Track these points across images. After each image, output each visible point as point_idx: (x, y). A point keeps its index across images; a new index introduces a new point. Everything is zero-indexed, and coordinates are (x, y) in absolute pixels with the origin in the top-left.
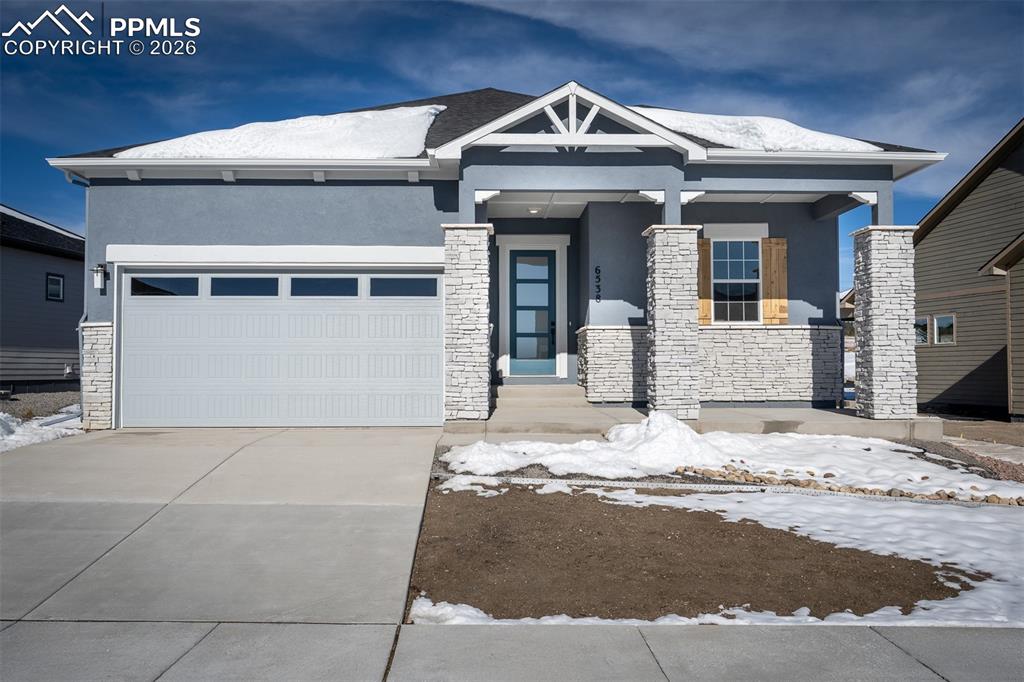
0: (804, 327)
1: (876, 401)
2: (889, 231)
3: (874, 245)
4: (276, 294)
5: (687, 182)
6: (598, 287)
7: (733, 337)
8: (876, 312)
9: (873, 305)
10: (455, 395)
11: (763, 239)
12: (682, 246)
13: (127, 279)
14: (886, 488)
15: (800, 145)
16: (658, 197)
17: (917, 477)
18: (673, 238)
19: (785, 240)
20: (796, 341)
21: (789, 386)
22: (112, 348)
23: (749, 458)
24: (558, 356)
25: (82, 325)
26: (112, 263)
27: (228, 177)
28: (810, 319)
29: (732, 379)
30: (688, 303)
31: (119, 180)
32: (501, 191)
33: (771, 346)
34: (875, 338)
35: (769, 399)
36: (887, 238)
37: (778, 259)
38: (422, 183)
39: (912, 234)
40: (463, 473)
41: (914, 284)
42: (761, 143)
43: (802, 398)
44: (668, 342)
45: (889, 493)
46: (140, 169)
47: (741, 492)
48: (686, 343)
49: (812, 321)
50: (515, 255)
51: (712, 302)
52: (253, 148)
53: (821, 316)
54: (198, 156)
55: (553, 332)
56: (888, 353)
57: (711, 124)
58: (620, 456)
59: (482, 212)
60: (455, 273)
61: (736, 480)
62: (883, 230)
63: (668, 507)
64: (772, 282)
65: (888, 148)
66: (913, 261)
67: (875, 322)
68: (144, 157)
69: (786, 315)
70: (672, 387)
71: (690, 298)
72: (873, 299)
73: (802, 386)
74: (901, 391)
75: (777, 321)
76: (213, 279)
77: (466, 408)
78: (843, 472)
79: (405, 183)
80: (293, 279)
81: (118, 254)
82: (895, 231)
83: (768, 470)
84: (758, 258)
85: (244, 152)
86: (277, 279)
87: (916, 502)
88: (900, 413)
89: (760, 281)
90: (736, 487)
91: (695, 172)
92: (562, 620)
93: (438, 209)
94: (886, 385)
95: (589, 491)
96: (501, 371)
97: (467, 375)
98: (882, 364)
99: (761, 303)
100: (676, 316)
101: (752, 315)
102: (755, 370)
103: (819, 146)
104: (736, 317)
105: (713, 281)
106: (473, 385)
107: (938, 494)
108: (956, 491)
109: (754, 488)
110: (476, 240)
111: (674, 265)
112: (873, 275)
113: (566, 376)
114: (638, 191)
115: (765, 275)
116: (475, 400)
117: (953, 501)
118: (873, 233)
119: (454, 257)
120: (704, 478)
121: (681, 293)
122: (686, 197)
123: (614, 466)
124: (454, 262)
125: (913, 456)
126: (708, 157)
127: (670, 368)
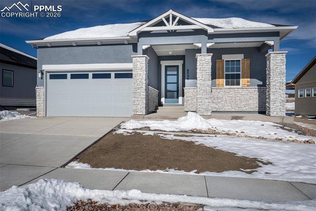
0: (255, 87)
1: (271, 110)
2: (277, 53)
3: (271, 58)
4: (88, 78)
5: (209, 40)
6: (188, 75)
7: (231, 91)
8: (271, 80)
9: (271, 78)
10: (135, 107)
11: (242, 59)
12: (206, 61)
13: (48, 74)
14: (258, 136)
15: (245, 26)
16: (200, 45)
17: (273, 133)
18: (203, 58)
19: (249, 59)
20: (252, 92)
21: (250, 106)
22: (44, 94)
23: (218, 126)
24: (179, 98)
25: (36, 88)
26: (44, 70)
27: (74, 44)
28: (258, 85)
29: (231, 104)
30: (208, 78)
31: (45, 47)
32: (150, 45)
33: (244, 94)
34: (271, 89)
35: (243, 110)
36: (276, 56)
37: (247, 66)
38: (129, 44)
39: (285, 54)
40: (123, 129)
41: (285, 71)
42: (232, 26)
43: (254, 111)
44: (201, 91)
45: (258, 138)
46: (50, 43)
47: (209, 136)
48: (207, 91)
49: (258, 86)
50: (166, 67)
51: (225, 80)
52: (80, 35)
53: (262, 84)
54: (65, 39)
55: (178, 90)
56: (276, 94)
57: (219, 21)
58: (174, 125)
59: (145, 52)
60: (136, 71)
61: (209, 133)
62: (275, 53)
63: (179, 140)
64: (245, 73)
65: (277, 26)
66: (285, 63)
67: (271, 84)
68: (51, 39)
69: (249, 84)
70: (202, 105)
71: (209, 77)
72: (271, 76)
73: (254, 106)
74: (280, 107)
75: (246, 86)
76: (71, 74)
77: (139, 111)
78: (248, 131)
79: (124, 44)
80: (93, 74)
81: (46, 67)
82: (279, 53)
83: (222, 130)
84: (240, 65)
85: (77, 37)
86: (88, 74)
87: (267, 141)
88: (280, 114)
89: (240, 73)
90: (207, 135)
91: (211, 37)
92: (112, 169)
93: (134, 52)
94: (275, 105)
95: (159, 135)
96: (162, 102)
97: (139, 101)
98: (273, 98)
99: (241, 80)
100: (204, 83)
101: (238, 84)
102: (239, 101)
103: (253, 26)
104: (233, 84)
105: (225, 73)
106: (141, 104)
107: (276, 139)
108: (283, 138)
109: (214, 135)
110: (142, 60)
111: (203, 67)
112: (271, 68)
113: (182, 104)
114: (193, 44)
115: (242, 71)
116: (141, 109)
117: (281, 141)
118: (271, 54)
119: (135, 66)
120: (199, 132)
121: (206, 75)
122: (208, 45)
123: (170, 128)
124: (135, 67)
125: (279, 128)
126: (214, 31)
127: (202, 99)
